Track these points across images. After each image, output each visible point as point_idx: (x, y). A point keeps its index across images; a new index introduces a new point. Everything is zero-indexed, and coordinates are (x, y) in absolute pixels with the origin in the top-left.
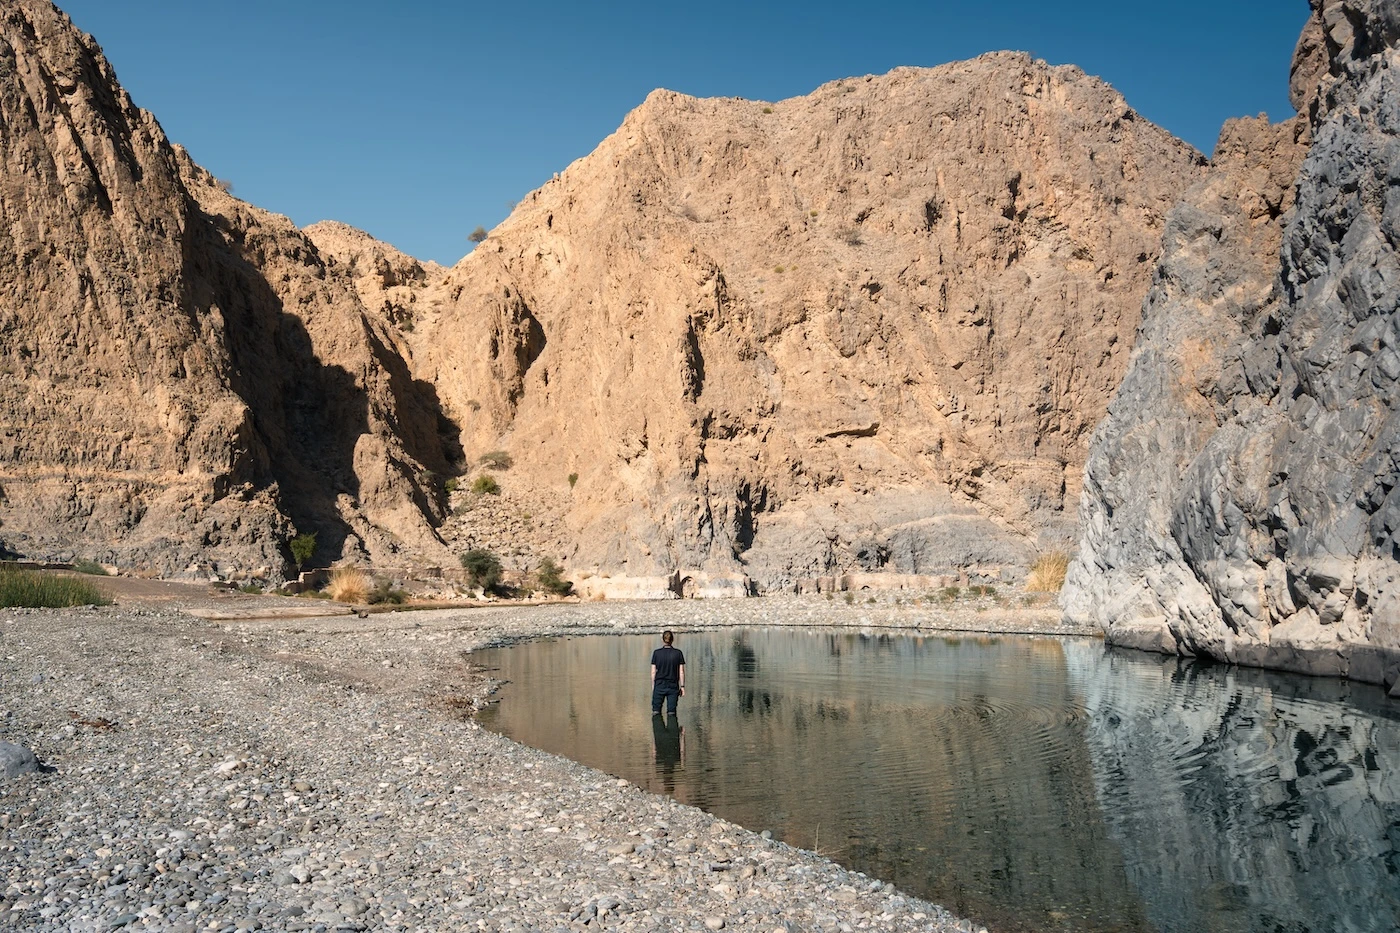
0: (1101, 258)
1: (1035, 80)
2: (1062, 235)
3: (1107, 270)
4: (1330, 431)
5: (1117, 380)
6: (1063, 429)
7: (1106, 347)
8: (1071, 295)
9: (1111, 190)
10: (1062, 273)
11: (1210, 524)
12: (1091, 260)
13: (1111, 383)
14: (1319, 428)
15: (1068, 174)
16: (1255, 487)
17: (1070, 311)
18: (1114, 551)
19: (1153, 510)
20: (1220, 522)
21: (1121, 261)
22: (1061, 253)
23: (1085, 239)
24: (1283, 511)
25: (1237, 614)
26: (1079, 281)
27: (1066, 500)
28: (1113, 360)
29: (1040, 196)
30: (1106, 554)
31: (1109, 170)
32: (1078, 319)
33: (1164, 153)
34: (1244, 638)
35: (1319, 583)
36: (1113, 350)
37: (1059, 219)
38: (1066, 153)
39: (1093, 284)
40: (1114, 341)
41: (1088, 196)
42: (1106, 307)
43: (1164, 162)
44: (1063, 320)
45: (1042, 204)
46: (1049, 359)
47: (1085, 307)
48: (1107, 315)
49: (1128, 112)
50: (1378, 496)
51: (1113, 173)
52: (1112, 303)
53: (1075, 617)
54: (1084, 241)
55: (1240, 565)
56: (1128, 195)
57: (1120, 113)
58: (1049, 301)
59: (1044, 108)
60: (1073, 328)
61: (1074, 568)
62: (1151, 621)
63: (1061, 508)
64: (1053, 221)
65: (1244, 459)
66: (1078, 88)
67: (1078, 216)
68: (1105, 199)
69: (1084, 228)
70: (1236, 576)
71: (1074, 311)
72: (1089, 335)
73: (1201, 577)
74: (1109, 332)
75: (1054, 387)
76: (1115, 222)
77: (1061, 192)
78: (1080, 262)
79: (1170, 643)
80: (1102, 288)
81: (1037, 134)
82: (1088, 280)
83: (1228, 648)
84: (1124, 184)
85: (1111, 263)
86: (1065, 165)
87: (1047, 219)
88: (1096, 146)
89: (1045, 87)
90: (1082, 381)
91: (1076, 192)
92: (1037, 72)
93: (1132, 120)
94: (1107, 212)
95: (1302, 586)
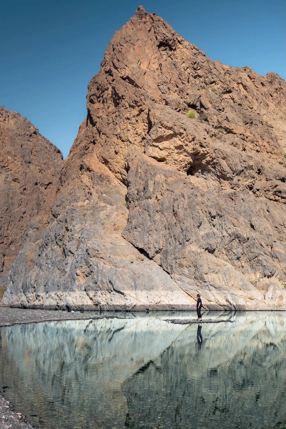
0: (23, 183)
1: (3, 116)
2: (9, 173)
3: (24, 187)
4: (42, 275)
5: (25, 226)
6: (5, 243)
7: (22, 215)
8: (11, 195)
9: (27, 158)
10: (8, 187)
11: (27, 287)
12: (19, 183)
13: (22, 227)
14: (41, 274)
15: (13, 151)
16: (33, 282)
17: (10, 201)
18: (13, 290)
19: (20, 283)
20: (28, 287)
21: (29, 184)
22: (8, 179)
23: (17, 175)
24: (35, 286)
25: (29, 300)
26: (14, 191)
27: (4, 268)
28: (24, 220)
29: (2, 158)
30: (12, 291)
31: (27, 151)
32: (13, 204)
33: (46, 148)
34: (30, 304)
35: (38, 296)
36: (24, 216)
37: (9, 167)
38: (13, 144)
39: (19, 191)
40: (24, 213)
41: (19, 160)
42: (23, 200)
43: (46, 151)
44: (7, 204)
45: (3, 161)
46: (2, 218)
47: (16, 200)
48: (23, 203)
49: (35, 132)
50: (46, 285)
51: (29, 153)
52: (25, 199)
53: (5, 303)
54: (17, 176)
55: (30, 293)
56: (33, 161)
57: (32, 131)
58: (3, 197)
59: (6, 127)
60: (11, 207)
61: (6, 293)
62: (18, 303)
63: (2, 271)
64: (7, 168)
65: (32, 277)
66: (18, 121)
67: (15, 167)
68: (25, 161)
69: (17, 171)
70: (29, 295)
71: (11, 201)
72: (16, 210)
73: (25, 295)
74: (23, 210)
75: (3, 228)
76: (28, 171)
77: (10, 158)
78: (15, 183)
79: (20, 306)
80: (22, 193)
81: (3, 135)
82: (17, 190)
83: (28, 306)
84: (32, 157)
85: (26, 185)
86: (12, 148)
87: (4, 167)
88: (23, 142)
89: (7, 119)
90: (13, 226)
91: (15, 158)
92: (5, 114)
93: (36, 134)
94: (25, 166)
95: (37, 296)
